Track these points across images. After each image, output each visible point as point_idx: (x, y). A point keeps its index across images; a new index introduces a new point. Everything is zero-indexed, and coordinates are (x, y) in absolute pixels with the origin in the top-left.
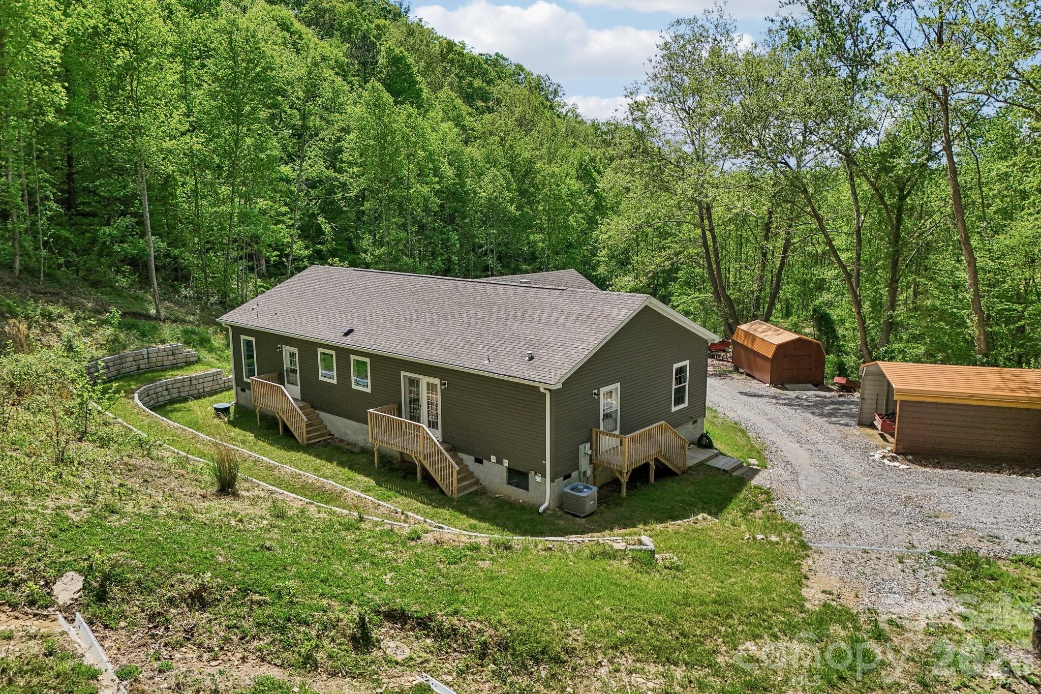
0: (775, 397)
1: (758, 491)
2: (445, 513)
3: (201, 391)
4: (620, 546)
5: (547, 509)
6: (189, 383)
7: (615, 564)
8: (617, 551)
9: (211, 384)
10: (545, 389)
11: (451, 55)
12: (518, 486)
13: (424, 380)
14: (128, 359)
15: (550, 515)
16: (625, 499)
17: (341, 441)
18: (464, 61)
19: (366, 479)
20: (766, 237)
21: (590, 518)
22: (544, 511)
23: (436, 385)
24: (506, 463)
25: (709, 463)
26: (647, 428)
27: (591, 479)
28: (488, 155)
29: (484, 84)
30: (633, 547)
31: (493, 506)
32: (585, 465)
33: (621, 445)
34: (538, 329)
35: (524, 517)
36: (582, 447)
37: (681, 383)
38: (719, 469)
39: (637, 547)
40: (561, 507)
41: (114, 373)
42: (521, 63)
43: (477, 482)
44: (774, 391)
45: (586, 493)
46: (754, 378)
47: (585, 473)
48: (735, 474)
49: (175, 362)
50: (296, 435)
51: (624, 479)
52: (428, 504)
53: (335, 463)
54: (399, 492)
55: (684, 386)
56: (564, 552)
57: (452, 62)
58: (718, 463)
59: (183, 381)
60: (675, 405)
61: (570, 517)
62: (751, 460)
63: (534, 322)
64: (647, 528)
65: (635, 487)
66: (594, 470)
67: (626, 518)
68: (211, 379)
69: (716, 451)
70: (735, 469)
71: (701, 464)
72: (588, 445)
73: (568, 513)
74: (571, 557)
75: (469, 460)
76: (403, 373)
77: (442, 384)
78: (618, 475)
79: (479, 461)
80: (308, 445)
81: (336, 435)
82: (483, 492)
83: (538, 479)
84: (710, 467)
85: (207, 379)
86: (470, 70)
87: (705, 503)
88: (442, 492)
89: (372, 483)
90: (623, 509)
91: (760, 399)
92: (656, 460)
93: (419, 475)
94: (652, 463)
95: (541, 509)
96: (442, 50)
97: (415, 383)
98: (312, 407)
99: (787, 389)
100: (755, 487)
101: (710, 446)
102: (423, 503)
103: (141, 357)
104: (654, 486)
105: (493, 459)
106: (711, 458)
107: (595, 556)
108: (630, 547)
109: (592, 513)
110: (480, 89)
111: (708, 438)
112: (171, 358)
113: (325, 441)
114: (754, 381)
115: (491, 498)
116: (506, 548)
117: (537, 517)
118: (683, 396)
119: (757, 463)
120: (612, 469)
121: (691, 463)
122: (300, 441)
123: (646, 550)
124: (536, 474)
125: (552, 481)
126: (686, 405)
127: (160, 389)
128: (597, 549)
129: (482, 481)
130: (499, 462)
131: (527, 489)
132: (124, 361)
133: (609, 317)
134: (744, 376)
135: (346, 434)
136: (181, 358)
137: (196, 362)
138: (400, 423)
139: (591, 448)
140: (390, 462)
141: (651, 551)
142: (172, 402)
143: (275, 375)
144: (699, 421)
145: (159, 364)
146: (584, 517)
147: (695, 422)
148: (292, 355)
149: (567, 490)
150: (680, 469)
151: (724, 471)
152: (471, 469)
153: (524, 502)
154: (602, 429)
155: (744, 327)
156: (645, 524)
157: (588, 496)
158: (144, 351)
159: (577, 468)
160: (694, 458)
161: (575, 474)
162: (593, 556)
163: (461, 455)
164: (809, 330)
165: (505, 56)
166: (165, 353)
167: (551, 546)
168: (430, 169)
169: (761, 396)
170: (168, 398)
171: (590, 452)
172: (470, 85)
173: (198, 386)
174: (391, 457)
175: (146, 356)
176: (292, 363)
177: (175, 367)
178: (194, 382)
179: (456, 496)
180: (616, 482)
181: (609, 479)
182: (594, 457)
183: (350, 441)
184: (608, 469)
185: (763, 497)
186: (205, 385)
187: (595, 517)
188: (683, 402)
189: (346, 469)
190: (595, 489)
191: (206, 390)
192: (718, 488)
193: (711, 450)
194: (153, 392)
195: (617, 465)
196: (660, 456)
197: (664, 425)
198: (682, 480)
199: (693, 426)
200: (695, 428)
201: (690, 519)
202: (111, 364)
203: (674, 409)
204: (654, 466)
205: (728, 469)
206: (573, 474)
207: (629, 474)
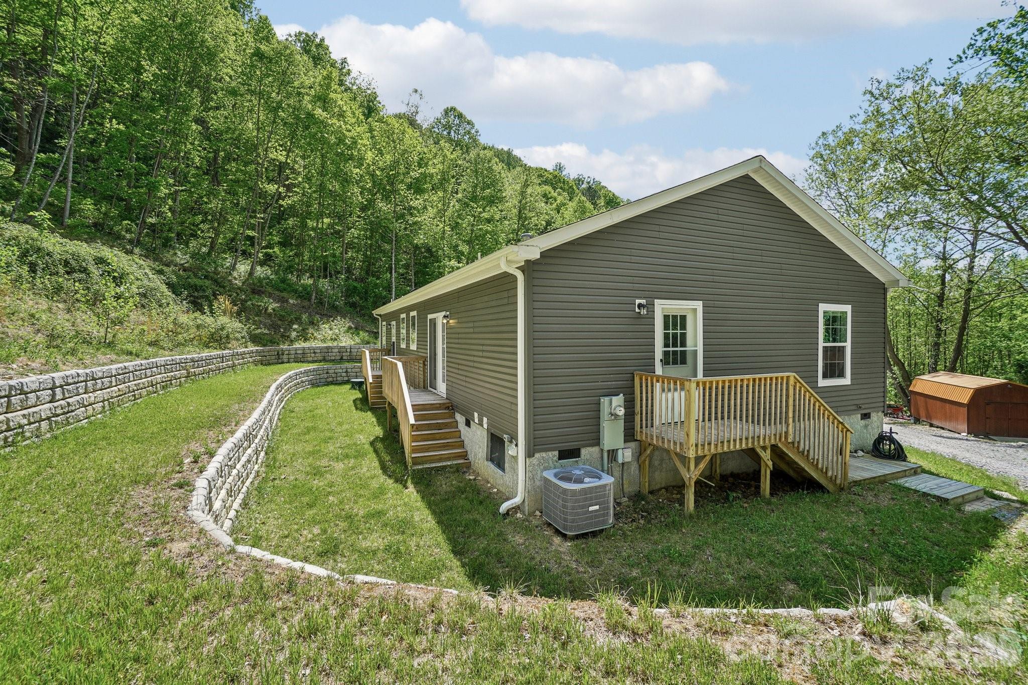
5: (517, 508)
10: (511, 264)
12: (499, 465)
13: (439, 319)
16: (691, 516)
22: (511, 512)
24: (485, 422)
25: (901, 481)
32: (611, 436)
36: (605, 401)
37: (835, 340)
38: (926, 495)
43: (464, 455)
45: (581, 485)
47: (613, 454)
48: (968, 508)
51: (692, 474)
55: (843, 348)
58: (922, 485)
60: (825, 376)
61: (549, 532)
65: (719, 496)
69: (912, 466)
70: (964, 500)
71: (881, 481)
72: (617, 399)
73: (549, 524)
75: (461, 422)
76: (429, 317)
77: (445, 317)
78: (679, 466)
79: (468, 423)
80: (372, 408)
82: (462, 469)
83: (512, 449)
84: (904, 489)
92: (776, 450)
94: (766, 456)
95: (505, 506)
101: (898, 455)
103: (344, 350)
104: (769, 503)
105: (476, 417)
106: (904, 474)
109: (597, 532)
111: (892, 440)
118: (842, 365)
119: (1014, 498)
120: (666, 451)
121: (857, 475)
124: (511, 441)
125: (530, 454)
126: (847, 381)
129: (469, 455)
130: (481, 422)
131: (504, 472)
132: (330, 350)
144: (874, 416)
146: (573, 538)
147: (865, 416)
148: (394, 329)
149: (548, 474)
150: (832, 480)
151: (939, 498)
152: (463, 437)
153: (498, 493)
157: (584, 492)
159: (596, 441)
161: (588, 453)
163: (457, 416)
171: (624, 413)
175: (348, 350)
176: (394, 336)
179: (410, 466)
182: (638, 427)
184: (661, 450)
188: (841, 375)
190: (608, 481)
192: (932, 531)
193: (904, 463)
194: (333, 371)
195: (675, 443)
196: (787, 443)
197: (792, 381)
198: (837, 501)
199: (863, 422)
200: (866, 426)
201: (852, 610)
202: (318, 351)
203: (822, 383)
204: (770, 463)
205: (949, 496)
206: (584, 452)
207: (702, 466)
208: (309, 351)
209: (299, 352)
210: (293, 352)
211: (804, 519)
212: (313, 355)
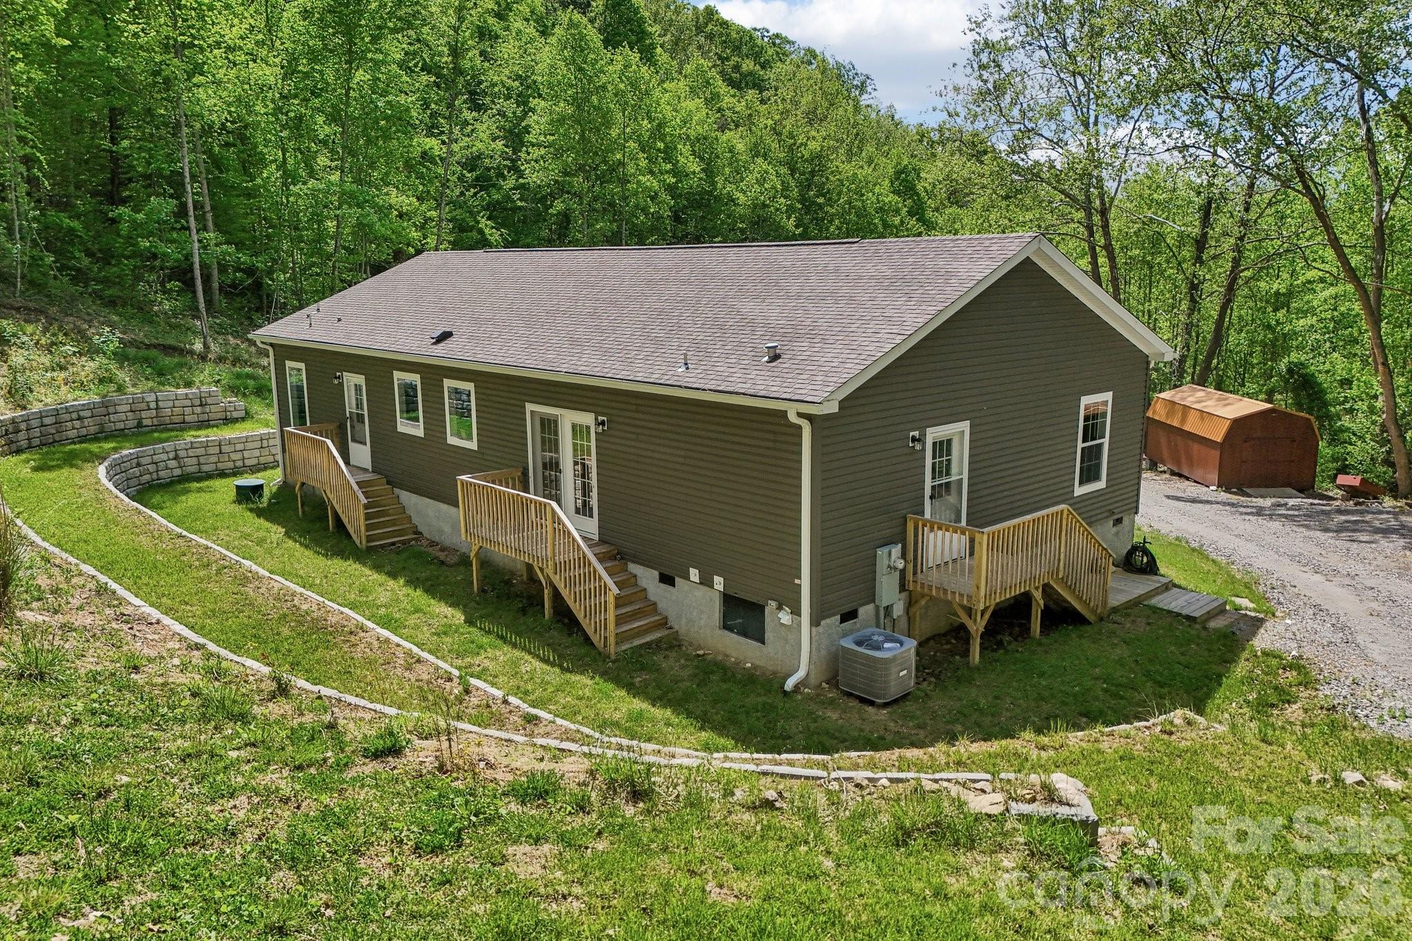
0: (1232, 505)
1: (1274, 662)
2: (584, 682)
3: (239, 464)
4: (985, 803)
5: (803, 684)
6: (217, 450)
7: (976, 864)
8: (978, 818)
9: (257, 453)
10: (800, 415)
11: (710, 27)
12: (745, 634)
13: (568, 419)
14: (119, 408)
15: (810, 698)
16: (978, 669)
17: (433, 544)
18: (728, 35)
19: (449, 611)
20: (1198, 260)
21: (898, 709)
22: (797, 687)
23: (588, 428)
24: (719, 582)
25: (1154, 601)
26: (1029, 517)
27: (903, 623)
28: (756, 145)
29: (758, 67)
30: (1026, 808)
31: (686, 673)
32: (888, 591)
33: (972, 554)
34: (795, 308)
35: (751, 700)
36: (883, 552)
37: (1093, 439)
38: (1179, 615)
39: (1038, 809)
40: (833, 681)
41: (93, 429)
42: (813, 46)
43: (664, 623)
44: (1224, 496)
45: (890, 650)
46: (1187, 479)
47: (888, 609)
48: (1212, 624)
49: (205, 417)
50: (351, 531)
51: (977, 627)
52: (553, 665)
53: (402, 581)
54: (502, 638)
55: (1100, 445)
56: (811, 817)
57: (710, 37)
58: (1172, 602)
59: (206, 445)
60: (1081, 483)
61: (853, 703)
62: (1238, 601)
63: (789, 297)
64: (1045, 740)
65: (1000, 644)
66: (910, 604)
67: (981, 711)
68: (258, 444)
69: (1164, 580)
70: (1211, 615)
71: (1136, 603)
72: (896, 550)
73: (850, 695)
74: (831, 834)
75: (647, 578)
76: (530, 407)
77: (598, 424)
78: (964, 619)
79: (667, 580)
80: (369, 549)
81: (426, 534)
82: (673, 643)
83: (785, 617)
84: (1156, 610)
85: (250, 445)
86: (737, 49)
87: (1161, 685)
88: (587, 640)
89: (458, 617)
90: (974, 692)
91: (1208, 507)
92: (1047, 589)
93: (546, 606)
94: (1038, 595)
95: (790, 684)
96: (698, 18)
97: (549, 426)
98: (388, 483)
99: (1249, 496)
100: (1265, 654)
101: (1151, 568)
102: (546, 661)
103: (144, 406)
104: (1040, 644)
105: (694, 574)
106: (1156, 592)
107: (908, 834)
108: (1016, 807)
109: (905, 697)
110: (751, 73)
111: (1146, 552)
112: (199, 410)
113: (403, 543)
114: (1187, 483)
115: (688, 658)
116: (637, 795)
117: (779, 701)
118: (1098, 467)
119: (1252, 605)
120: (949, 603)
121: (1115, 600)
122: (358, 542)
123: (1070, 822)
124: (780, 608)
125: (815, 622)
126: (1101, 485)
127: (164, 457)
128: (914, 814)
129: (672, 622)
130: (706, 582)
131: (763, 643)
132: (111, 410)
133: (949, 275)
134: (1167, 476)
135: (441, 531)
136: (215, 411)
137: (243, 419)
138: (525, 504)
139: (904, 556)
140: (508, 583)
141: (1084, 823)
142: (185, 478)
143: (332, 427)
144: (1126, 521)
145: (176, 419)
146: (886, 705)
147: (1118, 521)
148: (358, 388)
149: (848, 643)
150: (1094, 611)
151: (1188, 618)
152: (652, 598)
153: (755, 667)
154: (927, 515)
155: (1165, 395)
156: (1039, 731)
157: (894, 659)
158: (151, 398)
159: (871, 598)
160: (1120, 591)
161: (866, 611)
162: (902, 837)
163: (634, 568)
164: (1283, 401)
165: (791, 38)
166: (188, 403)
167: (771, 794)
168: (659, 150)
169: (1208, 502)
170: (178, 472)
171: (900, 564)
172: (737, 68)
173: (234, 457)
174: (513, 573)
175: (153, 405)
176: (359, 405)
177: (204, 424)
178: (225, 449)
179: (612, 649)
180: (960, 633)
181: (943, 626)
182: (910, 576)
183: (447, 543)
184: (941, 602)
185: (1292, 675)
186: (246, 454)
187: (910, 706)
188: (1097, 477)
189: (419, 592)
190: (911, 644)
191: (248, 462)
192: (1183, 654)
193: (1155, 578)
194: (148, 460)
195: (961, 595)
196: (1057, 580)
197: (1065, 513)
198: (1100, 633)
199: (1115, 529)
200: (1117, 534)
201: (1152, 721)
202: (87, 414)
203: (1079, 491)
204: (1042, 602)
205: (1196, 614)
206: (862, 611)
207: (987, 616)
208: (67, 417)
209: (47, 421)
210: (35, 423)
211: (1078, 658)
212: (77, 424)
